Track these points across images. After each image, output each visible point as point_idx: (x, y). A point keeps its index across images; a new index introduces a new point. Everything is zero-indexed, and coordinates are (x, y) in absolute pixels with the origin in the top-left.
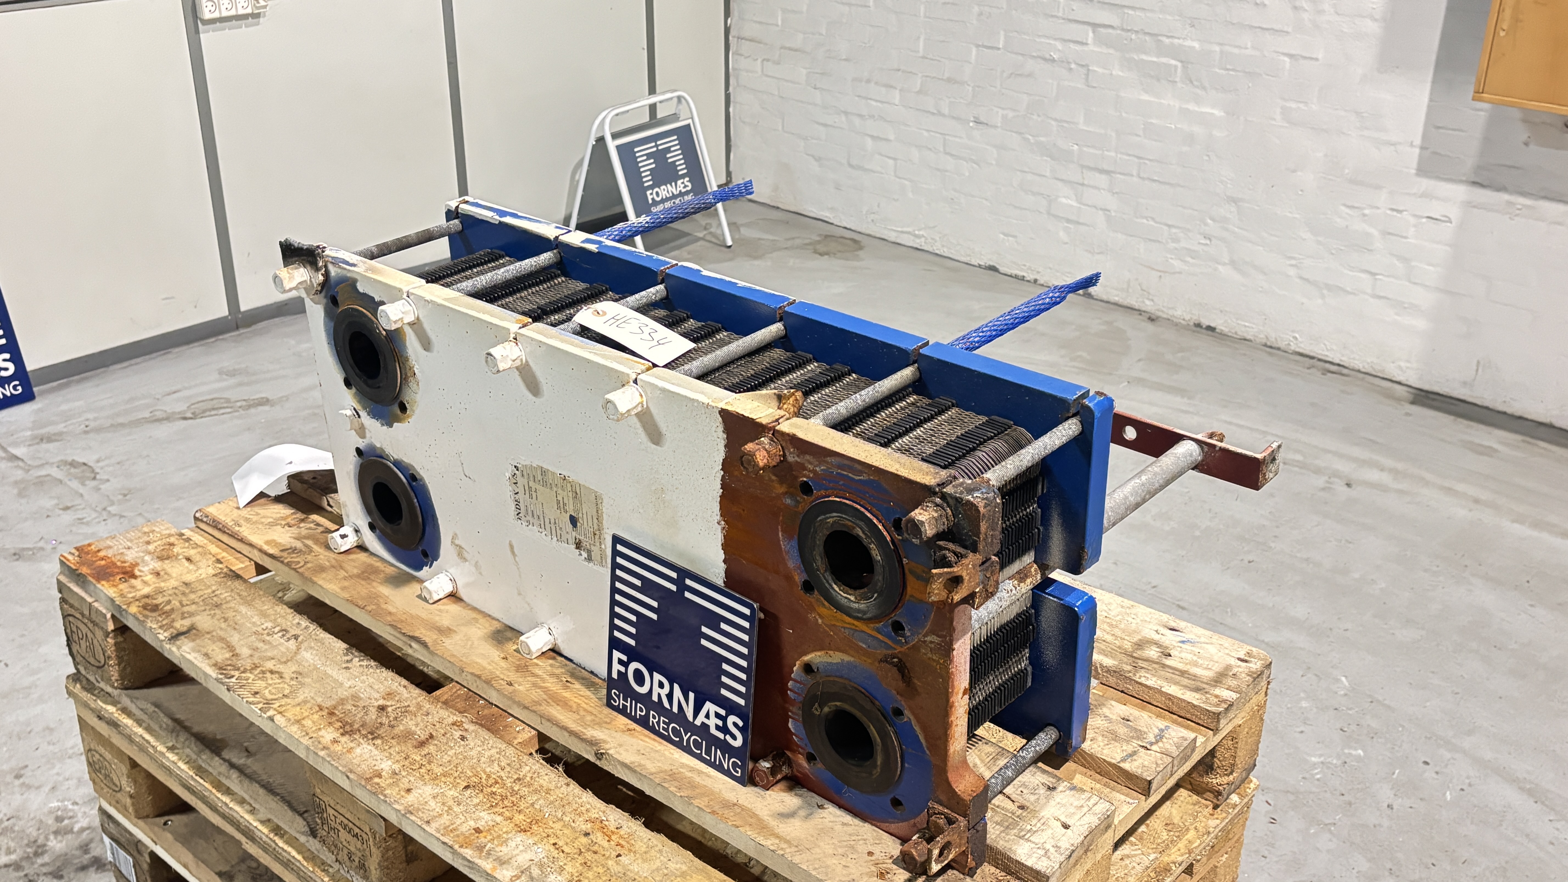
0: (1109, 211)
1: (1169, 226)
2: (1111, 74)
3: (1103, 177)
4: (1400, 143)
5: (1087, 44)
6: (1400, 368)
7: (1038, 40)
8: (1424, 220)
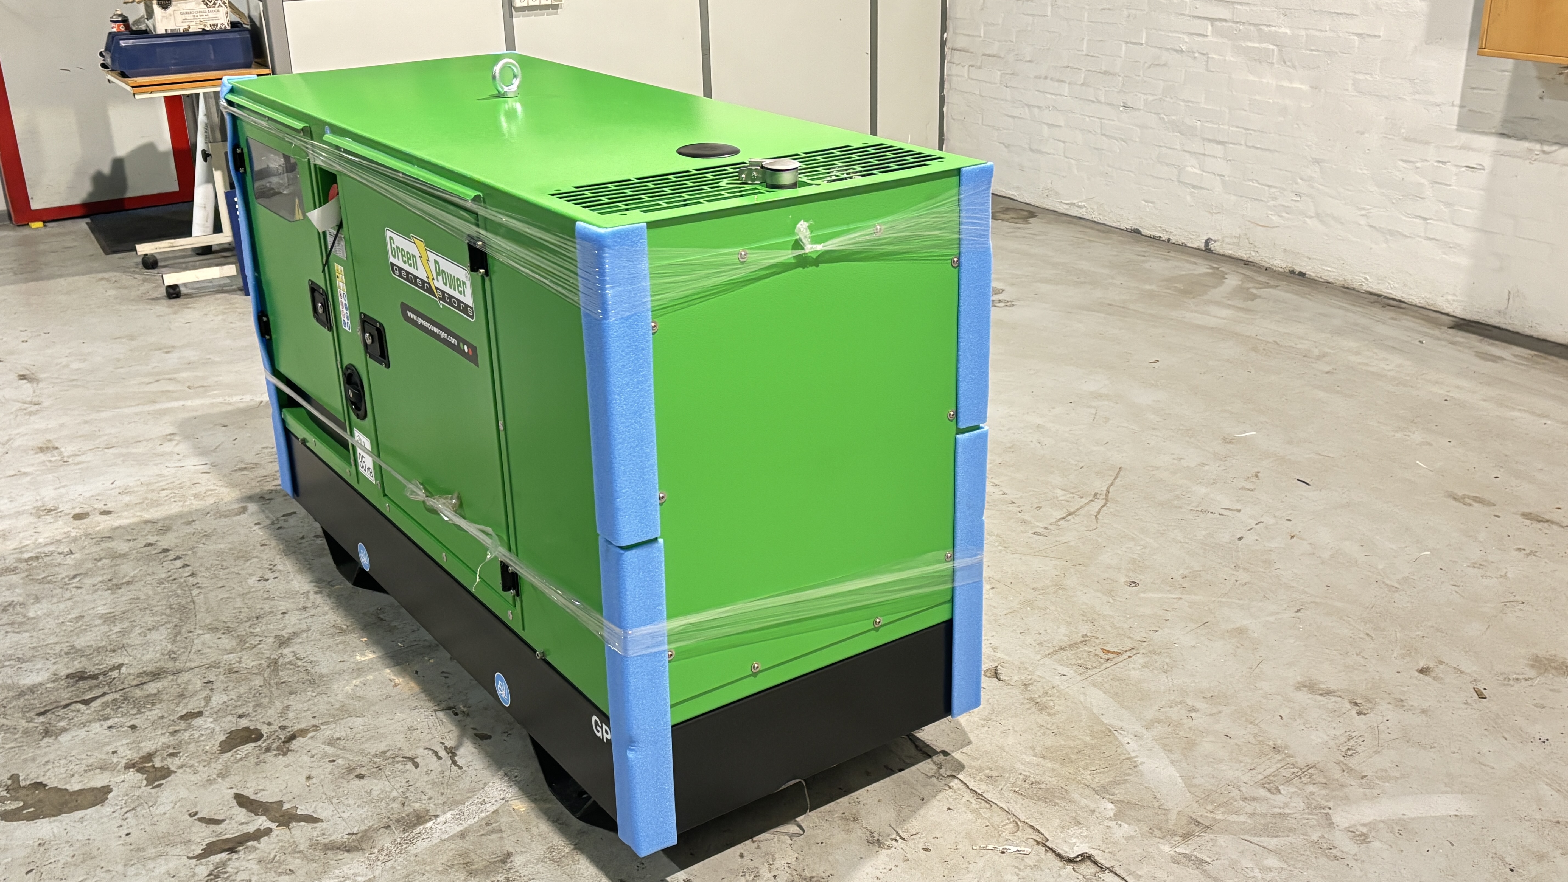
0: (1224, 176)
1: (1269, 186)
2: (1225, 60)
3: (1220, 147)
4: (1443, 103)
5: (1207, 36)
6: (1448, 301)
7: (1170, 35)
8: (1463, 169)
